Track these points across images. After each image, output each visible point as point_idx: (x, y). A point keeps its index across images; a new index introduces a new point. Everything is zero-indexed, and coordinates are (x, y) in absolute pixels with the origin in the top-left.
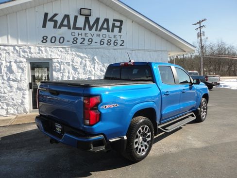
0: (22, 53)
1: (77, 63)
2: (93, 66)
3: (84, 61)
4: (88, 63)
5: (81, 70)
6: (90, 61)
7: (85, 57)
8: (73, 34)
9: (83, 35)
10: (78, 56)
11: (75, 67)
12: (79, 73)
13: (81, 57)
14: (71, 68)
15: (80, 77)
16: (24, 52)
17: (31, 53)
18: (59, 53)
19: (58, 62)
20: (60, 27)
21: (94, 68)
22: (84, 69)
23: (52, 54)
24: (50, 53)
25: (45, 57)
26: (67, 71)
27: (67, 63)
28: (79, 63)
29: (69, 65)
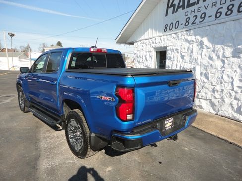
0: (152, 44)
1: (185, 49)
2: (200, 52)
3: (191, 47)
4: (196, 48)
5: (187, 58)
6: (198, 45)
7: (193, 41)
8: (187, 14)
9: (196, 11)
10: (187, 40)
11: (183, 54)
12: (185, 62)
13: (189, 42)
14: (179, 55)
15: (185, 67)
16: (153, 43)
17: (156, 43)
18: (172, 40)
19: (171, 50)
20: (176, 12)
21: (201, 54)
22: (191, 56)
23: (167, 42)
24: (166, 41)
25: (163, 46)
26: (175, 59)
27: (176, 50)
28: (187, 49)
29: (178, 53)
